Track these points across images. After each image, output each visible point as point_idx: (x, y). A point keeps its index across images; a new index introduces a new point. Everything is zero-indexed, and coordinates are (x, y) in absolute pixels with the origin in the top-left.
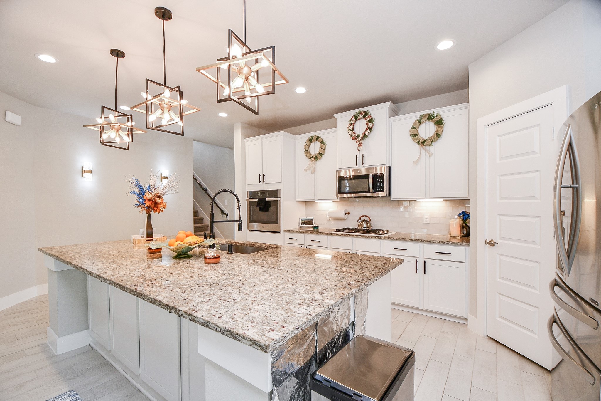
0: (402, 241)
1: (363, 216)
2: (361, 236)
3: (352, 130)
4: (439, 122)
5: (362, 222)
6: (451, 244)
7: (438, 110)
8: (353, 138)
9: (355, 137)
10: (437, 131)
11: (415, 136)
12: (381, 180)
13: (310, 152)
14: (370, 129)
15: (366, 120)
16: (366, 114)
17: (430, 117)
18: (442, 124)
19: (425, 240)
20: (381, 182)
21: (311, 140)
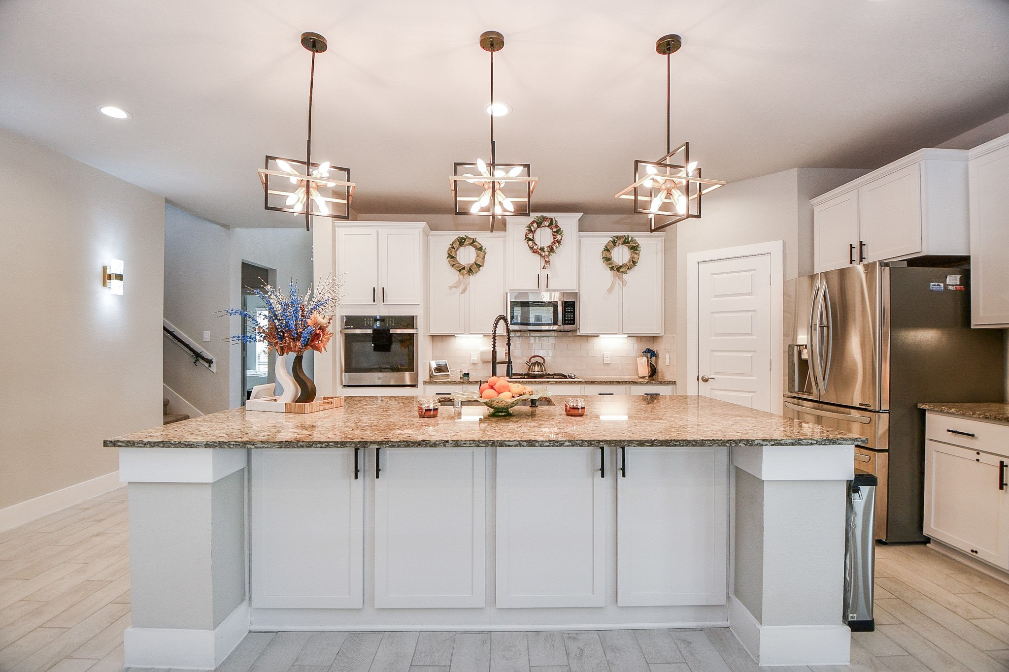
0: (608, 384)
1: (534, 357)
2: (556, 382)
3: (532, 240)
4: (634, 249)
5: (534, 364)
6: (659, 383)
7: (633, 234)
8: (535, 250)
9: (538, 250)
10: (633, 258)
11: (607, 259)
12: (571, 310)
13: (458, 260)
14: (559, 242)
15: (553, 230)
16: (552, 223)
17: (626, 241)
18: (636, 250)
19: (632, 382)
20: (571, 312)
21: (461, 242)
